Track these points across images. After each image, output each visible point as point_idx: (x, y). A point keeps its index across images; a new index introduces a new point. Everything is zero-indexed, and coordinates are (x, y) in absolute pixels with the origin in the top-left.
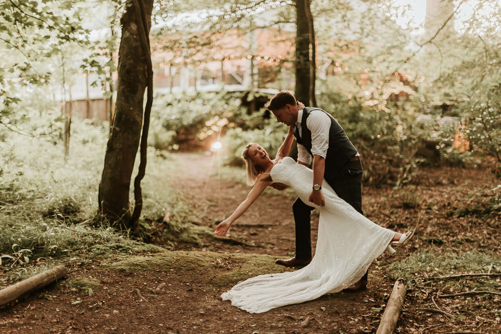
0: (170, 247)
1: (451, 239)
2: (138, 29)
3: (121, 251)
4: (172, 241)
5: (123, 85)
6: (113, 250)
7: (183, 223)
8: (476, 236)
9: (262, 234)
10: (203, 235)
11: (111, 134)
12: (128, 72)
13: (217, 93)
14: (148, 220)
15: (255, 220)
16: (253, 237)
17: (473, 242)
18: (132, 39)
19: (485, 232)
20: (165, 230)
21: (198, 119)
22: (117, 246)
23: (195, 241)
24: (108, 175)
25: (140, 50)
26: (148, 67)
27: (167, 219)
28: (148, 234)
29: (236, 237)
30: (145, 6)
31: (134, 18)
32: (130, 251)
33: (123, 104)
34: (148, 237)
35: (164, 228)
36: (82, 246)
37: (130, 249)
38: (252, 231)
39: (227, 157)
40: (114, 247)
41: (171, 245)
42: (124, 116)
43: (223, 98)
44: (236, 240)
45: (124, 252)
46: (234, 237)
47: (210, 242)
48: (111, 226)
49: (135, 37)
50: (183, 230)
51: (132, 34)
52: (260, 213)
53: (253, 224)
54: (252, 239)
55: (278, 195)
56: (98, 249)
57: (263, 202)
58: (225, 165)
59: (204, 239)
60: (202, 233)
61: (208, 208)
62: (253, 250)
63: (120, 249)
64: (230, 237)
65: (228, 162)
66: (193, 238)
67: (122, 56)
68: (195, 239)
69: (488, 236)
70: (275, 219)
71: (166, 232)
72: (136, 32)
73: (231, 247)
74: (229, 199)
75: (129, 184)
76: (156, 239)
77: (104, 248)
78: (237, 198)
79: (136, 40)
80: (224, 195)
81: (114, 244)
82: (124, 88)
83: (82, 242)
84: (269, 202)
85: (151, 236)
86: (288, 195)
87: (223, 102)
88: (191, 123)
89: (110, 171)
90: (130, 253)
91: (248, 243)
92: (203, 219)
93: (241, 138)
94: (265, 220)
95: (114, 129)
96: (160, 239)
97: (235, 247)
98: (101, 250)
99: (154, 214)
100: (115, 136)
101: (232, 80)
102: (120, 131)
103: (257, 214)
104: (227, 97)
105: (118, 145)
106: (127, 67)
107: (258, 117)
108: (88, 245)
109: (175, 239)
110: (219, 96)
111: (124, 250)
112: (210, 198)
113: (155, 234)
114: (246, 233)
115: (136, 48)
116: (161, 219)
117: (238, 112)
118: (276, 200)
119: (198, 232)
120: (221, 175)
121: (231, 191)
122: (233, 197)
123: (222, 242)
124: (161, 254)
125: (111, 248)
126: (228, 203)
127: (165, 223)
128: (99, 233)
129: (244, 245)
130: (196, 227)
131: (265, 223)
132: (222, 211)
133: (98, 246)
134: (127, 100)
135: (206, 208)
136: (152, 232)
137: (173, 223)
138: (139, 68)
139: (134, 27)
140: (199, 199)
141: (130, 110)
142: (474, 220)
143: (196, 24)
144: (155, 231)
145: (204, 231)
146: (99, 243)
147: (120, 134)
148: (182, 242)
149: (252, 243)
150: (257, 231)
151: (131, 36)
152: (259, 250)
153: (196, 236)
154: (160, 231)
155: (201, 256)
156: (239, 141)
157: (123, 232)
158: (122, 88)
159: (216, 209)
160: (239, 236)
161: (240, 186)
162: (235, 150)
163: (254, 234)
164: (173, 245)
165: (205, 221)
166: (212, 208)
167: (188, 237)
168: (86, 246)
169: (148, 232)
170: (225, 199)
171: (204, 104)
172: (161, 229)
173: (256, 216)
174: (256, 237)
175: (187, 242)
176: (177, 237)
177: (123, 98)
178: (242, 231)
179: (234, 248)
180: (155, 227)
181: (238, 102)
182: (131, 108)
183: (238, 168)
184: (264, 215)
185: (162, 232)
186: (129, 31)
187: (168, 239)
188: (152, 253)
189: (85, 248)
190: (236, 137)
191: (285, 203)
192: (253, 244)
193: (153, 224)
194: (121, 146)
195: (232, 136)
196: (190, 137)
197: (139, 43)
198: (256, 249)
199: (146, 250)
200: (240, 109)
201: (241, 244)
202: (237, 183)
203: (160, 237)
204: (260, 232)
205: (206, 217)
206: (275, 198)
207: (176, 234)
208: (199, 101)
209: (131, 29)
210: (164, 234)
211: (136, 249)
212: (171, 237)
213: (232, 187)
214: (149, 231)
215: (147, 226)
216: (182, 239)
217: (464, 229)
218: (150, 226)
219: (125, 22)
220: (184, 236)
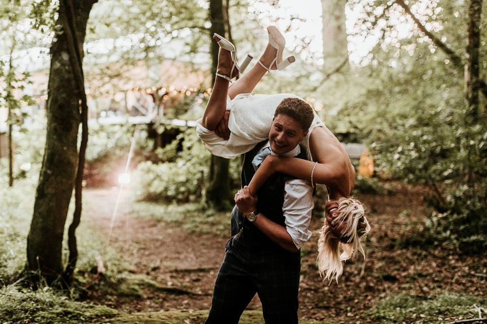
0: (110, 303)
1: (404, 274)
2: (71, 59)
3: (70, 318)
4: (112, 294)
5: (54, 122)
6: (61, 317)
7: (120, 272)
8: (426, 270)
9: (205, 279)
10: (143, 284)
11: (42, 178)
12: (61, 107)
13: (122, 125)
14: (82, 273)
15: (193, 263)
16: (196, 284)
17: (426, 276)
18: (64, 71)
19: (434, 264)
20: (102, 283)
21: (103, 154)
22: (64, 311)
23: (136, 293)
24: (40, 225)
25: (73, 83)
26: (82, 102)
27: (101, 269)
28: (84, 288)
29: (179, 284)
30: (77, 33)
31: (65, 47)
32: (82, 318)
33: (56, 143)
34: (84, 291)
35: (100, 281)
36: (23, 316)
37: (81, 315)
38: (194, 276)
39: (140, 193)
40: (61, 314)
41: (110, 300)
42: (57, 157)
43: (128, 131)
44: (180, 288)
45: (75, 320)
46: (177, 286)
47: (152, 293)
48: (49, 286)
49: (67, 68)
50: (121, 281)
51: (63, 65)
52: (195, 255)
53: (192, 268)
54: (196, 287)
55: (208, 233)
56: (43, 317)
57: (194, 242)
58: (139, 201)
59: (146, 290)
60: (141, 282)
61: (138, 251)
62: (202, 299)
63: (70, 316)
64: (172, 285)
65: (142, 197)
66: (133, 289)
67: (52, 89)
68: (136, 291)
69: (438, 269)
70: (214, 261)
71: (104, 285)
72: (68, 63)
73: (177, 297)
74: (157, 240)
75: (62, 234)
76: (92, 293)
77: (50, 315)
78: (164, 238)
79: (68, 72)
80: (148, 235)
81: (60, 310)
82: (55, 126)
83: (22, 310)
84: (201, 242)
85: (87, 291)
86: (218, 233)
87: (129, 135)
88: (96, 158)
89: (41, 220)
90: (82, 321)
91: (193, 291)
92: (136, 265)
93: (153, 172)
94: (203, 262)
95: (45, 173)
96: (97, 293)
97: (181, 296)
98: (47, 318)
99: (85, 264)
100: (47, 180)
101: (136, 112)
102: (52, 175)
103: (192, 255)
104: (132, 129)
105: (50, 190)
106: (60, 102)
107: (172, 150)
108: (30, 314)
109: (114, 292)
110: (125, 129)
111: (74, 316)
112: (135, 240)
113: (91, 288)
114: (187, 279)
115: (69, 80)
116: (94, 270)
117: (145, 145)
118: (208, 239)
119: (137, 282)
120: (138, 212)
121: (154, 230)
122: (160, 237)
123: (165, 293)
124: (119, 318)
125: (58, 314)
126: (158, 244)
127: (101, 274)
128: (38, 296)
129: (191, 295)
130: (133, 276)
131: (205, 266)
132: (154, 254)
133: (41, 313)
134: (60, 139)
135: (135, 252)
136: (88, 286)
137: (109, 273)
138: (73, 103)
139: (65, 57)
140: (125, 241)
141: (63, 150)
142: (419, 251)
143: (102, 55)
144: (90, 284)
145: (143, 280)
146: (43, 310)
147: (53, 178)
148: (122, 295)
149: (198, 291)
150: (199, 276)
151: (62, 68)
152: (208, 299)
153: (137, 287)
154: (96, 284)
155: (166, 318)
156: (151, 176)
157: (65, 292)
158: (53, 125)
159: (147, 253)
160: (181, 283)
161: (163, 224)
162: (149, 185)
163: (197, 280)
164: (113, 300)
165: (140, 268)
166: (142, 251)
167: (128, 288)
168: (27, 314)
169: (84, 286)
170: (152, 240)
171: (109, 138)
172: (97, 282)
173: (192, 259)
174: (200, 284)
175: (127, 295)
176: (116, 290)
177: (55, 137)
178: (183, 277)
179: (180, 299)
180: (90, 280)
181: (144, 134)
182: (65, 148)
183: (154, 204)
184: (200, 257)
185: (99, 285)
186: (60, 62)
187: (106, 293)
188: (107, 318)
189: (27, 317)
190: (149, 171)
191: (218, 242)
192: (200, 293)
193: (86, 275)
194: (54, 191)
195: (142, 170)
196: (95, 172)
197: (72, 75)
198: (205, 298)
199: (99, 314)
200: (146, 142)
201: (187, 293)
202: (159, 221)
203: (97, 291)
204: (203, 276)
205: (140, 263)
206: (205, 237)
207: (115, 286)
208: (103, 135)
209: (62, 59)
210: (101, 287)
211: (88, 314)
212: (110, 290)
213: (154, 226)
214: (84, 284)
215: (81, 279)
216: (122, 291)
217: (412, 263)
218: (84, 278)
219: (55, 51)
220: (123, 287)
